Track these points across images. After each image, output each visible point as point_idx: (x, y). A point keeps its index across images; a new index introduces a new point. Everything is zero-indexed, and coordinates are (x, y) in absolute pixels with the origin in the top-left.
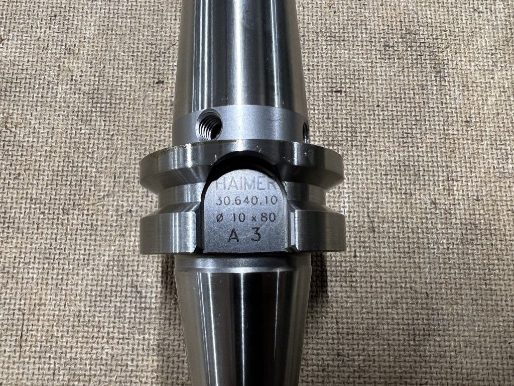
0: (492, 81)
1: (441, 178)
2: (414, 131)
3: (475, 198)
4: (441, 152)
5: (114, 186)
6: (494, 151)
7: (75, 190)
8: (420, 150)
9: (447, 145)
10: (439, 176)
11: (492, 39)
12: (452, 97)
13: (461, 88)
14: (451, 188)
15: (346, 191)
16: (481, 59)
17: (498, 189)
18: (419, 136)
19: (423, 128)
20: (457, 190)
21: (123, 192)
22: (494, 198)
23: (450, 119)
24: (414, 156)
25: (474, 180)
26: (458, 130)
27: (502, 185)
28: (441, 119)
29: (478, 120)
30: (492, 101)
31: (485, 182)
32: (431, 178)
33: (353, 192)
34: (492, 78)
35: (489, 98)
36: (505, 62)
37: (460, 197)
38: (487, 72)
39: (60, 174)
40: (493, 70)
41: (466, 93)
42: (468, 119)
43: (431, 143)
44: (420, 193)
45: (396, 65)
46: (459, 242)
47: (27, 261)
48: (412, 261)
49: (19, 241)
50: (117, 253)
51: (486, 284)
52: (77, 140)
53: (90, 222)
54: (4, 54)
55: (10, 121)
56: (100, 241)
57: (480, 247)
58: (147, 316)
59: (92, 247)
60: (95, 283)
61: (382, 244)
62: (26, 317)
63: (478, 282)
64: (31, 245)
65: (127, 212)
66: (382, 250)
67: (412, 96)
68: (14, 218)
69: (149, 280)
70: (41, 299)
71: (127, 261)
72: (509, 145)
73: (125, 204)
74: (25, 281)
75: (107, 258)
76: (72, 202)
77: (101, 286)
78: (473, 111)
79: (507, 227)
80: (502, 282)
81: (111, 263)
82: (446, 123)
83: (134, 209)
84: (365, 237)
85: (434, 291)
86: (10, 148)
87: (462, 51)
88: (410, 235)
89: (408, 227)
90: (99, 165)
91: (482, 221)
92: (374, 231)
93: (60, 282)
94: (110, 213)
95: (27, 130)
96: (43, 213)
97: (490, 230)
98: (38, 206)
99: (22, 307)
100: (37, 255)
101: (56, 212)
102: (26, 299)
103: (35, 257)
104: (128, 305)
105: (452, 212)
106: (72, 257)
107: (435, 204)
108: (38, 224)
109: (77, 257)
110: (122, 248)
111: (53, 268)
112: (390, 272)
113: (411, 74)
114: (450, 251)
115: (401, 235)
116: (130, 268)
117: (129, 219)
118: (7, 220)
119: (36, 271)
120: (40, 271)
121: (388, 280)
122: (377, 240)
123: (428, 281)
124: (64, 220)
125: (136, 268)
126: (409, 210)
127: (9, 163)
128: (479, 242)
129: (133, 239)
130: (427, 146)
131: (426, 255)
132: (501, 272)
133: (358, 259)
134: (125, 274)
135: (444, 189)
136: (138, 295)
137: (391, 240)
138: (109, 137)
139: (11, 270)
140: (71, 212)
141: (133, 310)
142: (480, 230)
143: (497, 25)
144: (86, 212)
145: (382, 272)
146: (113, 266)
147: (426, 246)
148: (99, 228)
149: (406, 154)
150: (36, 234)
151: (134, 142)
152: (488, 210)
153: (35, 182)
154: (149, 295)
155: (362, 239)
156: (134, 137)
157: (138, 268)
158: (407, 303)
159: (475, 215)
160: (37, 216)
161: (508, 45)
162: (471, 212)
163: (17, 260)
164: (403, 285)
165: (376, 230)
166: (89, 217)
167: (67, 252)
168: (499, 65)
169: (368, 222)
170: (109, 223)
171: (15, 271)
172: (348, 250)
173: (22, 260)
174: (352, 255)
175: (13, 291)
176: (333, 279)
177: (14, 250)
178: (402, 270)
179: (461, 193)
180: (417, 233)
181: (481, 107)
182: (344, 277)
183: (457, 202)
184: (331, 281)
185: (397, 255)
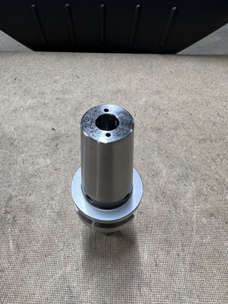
0: (194, 209)
1: (180, 245)
2: (168, 227)
3: (193, 253)
4: (179, 235)
5: (64, 246)
6: (198, 235)
7: (50, 248)
8: (171, 234)
9: (181, 233)
11: (192, 195)
12: (181, 215)
13: (183, 212)
14: (184, 249)
15: (146, 250)
16: (189, 202)
17: (201, 249)
18: (170, 229)
19: (172, 226)
20: (186, 250)
21: (67, 249)
22: (200, 253)
23: (181, 223)
24: (169, 237)
25: (192, 246)
26: (184, 227)
27: (203, 248)
28: (178, 223)
29: (190, 223)
30: (195, 216)
31: (196, 247)
32: (176, 245)
33: (148, 250)
34: (194, 208)
35: (193, 215)
36: (197, 203)
37: (188, 253)
38: (191, 206)
39: (45, 242)
40: (193, 205)
41: (185, 213)
42: (187, 223)
43: (175, 232)
44: (173, 251)
45: (160, 204)
46: (189, 271)
47: (31, 275)
48: (172, 278)
49: (29, 267)
50: (63, 273)
51: (202, 289)
52: (52, 229)
53: (54, 261)
54: (31, 199)
55: (30, 222)
56: (57, 268)
57: (197, 273)
58: (73, 300)
59: (54, 271)
60: (54, 285)
61: (160, 271)
62: (28, 300)
63: (198, 288)
64: (33, 269)
65: (68, 257)
66: (161, 274)
67: (166, 214)
68: (28, 258)
69: (74, 285)
70: (34, 292)
71: (67, 277)
72: (203, 233)
73: (67, 254)
75: (59, 275)
76: (48, 253)
77: (57, 287)
78: (188, 220)
79: (207, 265)
81: (61, 277)
82: (179, 224)
83: (70, 256)
85: (182, 292)
86: (29, 232)
87: (182, 199)
88: (171, 268)
89: (169, 265)
90: (59, 239)
91: (197, 263)
92: (157, 266)
93: (42, 284)
94: (61, 257)
95: (36, 225)
96: (38, 256)
97: (200, 266)
98: (36, 254)
99: (27, 295)
100: (34, 274)
101: (43, 256)
102: (28, 292)
103: (33, 274)
104: (66, 295)
105: (185, 259)
106: (47, 274)
107: (179, 255)
108: (36, 261)
109: (49, 275)
110: (65, 271)
111: (40, 279)
112: (164, 283)
113: (166, 207)
114: (186, 275)
115: (167, 268)
116: (68, 280)
117: (68, 259)
118: (25, 259)
119: (33, 280)
120: (35, 280)
121: (164, 287)
122: (158, 269)
123: (179, 287)
124: (45, 259)
126: (169, 258)
127: (28, 237)
128: (197, 271)
129: (69, 267)
130: (173, 233)
131: (177, 276)
133: (152, 277)
134: (65, 282)
135: (181, 249)
136: (70, 291)
137: (164, 270)
138: (63, 228)
139: (24, 279)
140: (48, 256)
141: (68, 297)
142: (197, 266)
143: (193, 190)
144: (53, 256)
145: (161, 283)
146: (61, 278)
147: (177, 272)
148: (57, 263)
149: (166, 236)
150: (35, 265)
151: (71, 230)
152: (199, 258)
153: (36, 245)
154: (74, 291)
155: (153, 269)
156: (72, 229)
157: (70, 279)
158: (172, 297)
159: (194, 260)
160: (36, 258)
161: (198, 197)
162: (192, 259)
163: (27, 275)
164: (170, 289)
165: (158, 265)
166: (54, 259)
167: (45, 272)
168: (195, 203)
169: (154, 262)
170: (61, 261)
171: (26, 280)
172: (148, 273)
173: (29, 275)
174: (150, 275)
175: (24, 288)
176: (143, 286)
177: (26, 271)
178: (169, 282)
179: (188, 251)
180: (173, 267)
181: (191, 218)
182: (147, 285)
183: (186, 255)
184: (142, 287)
185: (166, 276)
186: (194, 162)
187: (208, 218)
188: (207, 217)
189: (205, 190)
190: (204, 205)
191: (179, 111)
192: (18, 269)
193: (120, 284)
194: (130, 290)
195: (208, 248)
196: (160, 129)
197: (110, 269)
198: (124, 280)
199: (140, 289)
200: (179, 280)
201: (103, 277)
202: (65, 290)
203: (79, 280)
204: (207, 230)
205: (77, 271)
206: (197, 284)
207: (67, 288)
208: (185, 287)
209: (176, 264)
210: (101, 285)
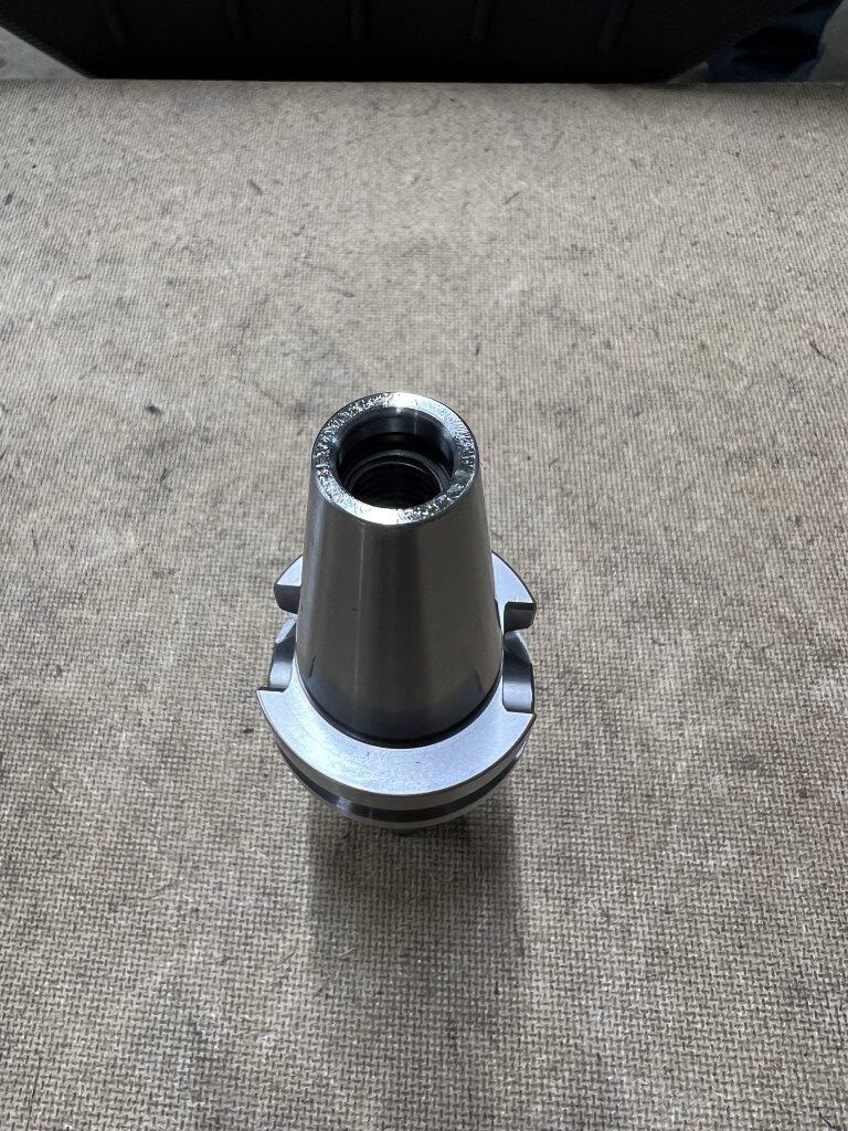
0: (681, 739)
1: (615, 878)
2: (577, 808)
3: (663, 908)
4: (615, 838)
5: (179, 872)
6: (689, 840)
7: (128, 877)
9: (623, 829)
10: (612, 874)
11: (679, 681)
12: (628, 760)
13: (639, 748)
14: (629, 892)
15: (484, 892)
16: (664, 708)
17: (696, 896)
18: (584, 815)
19: (589, 802)
20: (638, 897)
21: (190, 881)
22: (690, 910)
23: (625, 792)
24: (578, 844)
25: (662, 881)
26: (637, 808)
27: (701, 890)
28: (614, 791)
30: (682, 767)
31: (677, 885)
32: (602, 877)
34: (681, 735)
35: (677, 763)
36: (698, 712)
37: (643, 907)
38: (673, 726)
39: (112, 853)
40: (681, 724)
41: (646, 755)
42: (651, 793)
43: (601, 826)
44: (587, 900)
45: (553, 714)
46: (643, 975)
47: (55, 977)
48: (576, 1003)
49: (49, 947)
50: (174, 972)
51: (684, 1045)
52: (138, 807)
53: (142, 924)
54: (61, 689)
55: (57, 777)
56: (153, 952)
57: (673, 985)
58: (206, 1072)
59: (142, 962)
60: (140, 1015)
61: (534, 975)
62: (43, 1064)
63: (672, 1041)
64: (63, 954)
65: (192, 911)
66: (534, 984)
67: (573, 757)
68: (46, 914)
69: (213, 1015)
70: (66, 1037)
71: (186, 985)
72: (709, 831)
73: (190, 900)
74: (49, 1008)
75: (159, 979)
76: (122, 894)
77: (148, 1021)
78: (656, 781)
79: (711, 956)
80: (708, 1043)
81: (165, 987)
82: (620, 797)
83: (202, 907)
84: (511, 964)
85: (608, 1052)
86: (54, 815)
87: (639, 696)
88: (574, 962)
89: (570, 950)
90: (162, 843)
91: (675, 946)
92: (523, 954)
93: (94, 1011)
94: (170, 912)
95: (77, 790)
96: (83, 908)
97: (686, 959)
98: (78, 897)
99: (40, 1048)
101: (101, 907)
102: (46, 1036)
103: (66, 973)
104: (182, 1052)
105: (632, 929)
106: (114, 975)
107: (608, 916)
108: (75, 924)
109: (120, 976)
110: (180, 965)
111: (88, 990)
112: (545, 1019)
113: (572, 727)
114: (631, 989)
115: (560, 962)
116: (189, 996)
117: (194, 921)
118: (36, 917)
119: (64, 994)
120: (70, 994)
121: (543, 1031)
122: (526, 967)
123: (600, 1035)
124: (110, 919)
125: (196, 996)
126: (571, 925)
127: (49, 835)
128: (672, 978)
130: (594, 830)
131: (597, 995)
132: (706, 1027)
133: (501, 997)
134: (182, 1003)
135: (620, 893)
136: (197, 1037)
137: (547, 969)
138: (179, 803)
139: (33, 991)
140: (120, 908)
141: (188, 1061)
142: (673, 958)
143: (684, 661)
144: (138, 909)
145: (534, 1019)
146: (167, 992)
147: (596, 981)
148: (154, 934)
149: (566, 840)
150: (72, 938)
151: (209, 812)
152: (682, 929)
153: (78, 863)
154: (210, 1038)
155: (507, 966)
156: (210, 805)
157: (200, 995)
158: (570, 1070)
159: (664, 934)
160: (76, 912)
161: (700, 689)
162: (659, 930)
163: (43, 976)
164: (565, 1041)
165: (526, 952)
166: (143, 917)
168: (690, 716)
169: (514, 940)
170: (167, 927)
171: (38, 993)
172: (486, 981)
173: (48, 977)
174: (493, 989)
175: (32, 1023)
176: (466, 1026)
177: (40, 961)
178: (563, 1016)
179: (643, 901)
180: (583, 959)
181: (667, 775)
182: (482, 1024)
183: (638, 914)
184: (462, 1030)
185: (555, 993)
186: (698, 549)
187: (732, 774)
188: (729, 771)
189: (732, 663)
190: (721, 722)
191: (657, 334)
192: (9, 951)
193: (380, 1017)
194: (417, 1039)
195: (722, 890)
196: (571, 411)
197: (347, 960)
198: (398, 1005)
199: (454, 1038)
200: (601, 1008)
201: (321, 990)
202: (177, 1035)
203: (229, 999)
204: (725, 822)
205: (223, 963)
206: (670, 1025)
207: (185, 1028)
208: (620, 1035)
209: (594, 948)
210: (310, 1019)
